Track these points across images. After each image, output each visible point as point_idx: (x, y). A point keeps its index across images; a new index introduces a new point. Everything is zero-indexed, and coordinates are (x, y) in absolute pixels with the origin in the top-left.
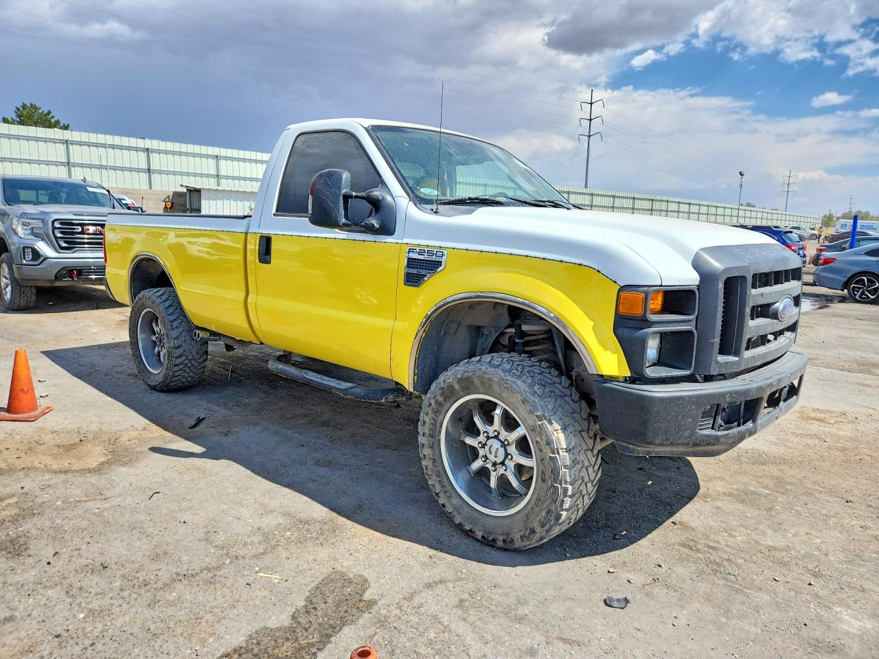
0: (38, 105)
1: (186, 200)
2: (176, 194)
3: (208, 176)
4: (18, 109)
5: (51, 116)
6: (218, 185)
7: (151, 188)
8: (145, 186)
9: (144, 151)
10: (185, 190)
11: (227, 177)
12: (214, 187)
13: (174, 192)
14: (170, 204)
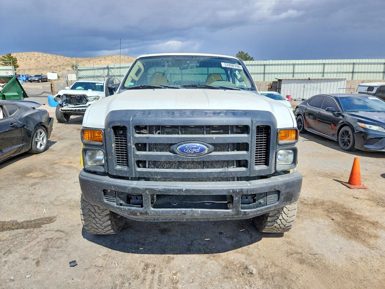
0: (244, 52)
1: (277, 85)
2: (274, 82)
3: (289, 73)
4: (237, 54)
5: (247, 55)
6: (293, 77)
7: (264, 80)
8: (262, 80)
9: (263, 66)
10: (277, 80)
11: (298, 73)
12: (291, 78)
13: (273, 82)
14: (270, 87)
